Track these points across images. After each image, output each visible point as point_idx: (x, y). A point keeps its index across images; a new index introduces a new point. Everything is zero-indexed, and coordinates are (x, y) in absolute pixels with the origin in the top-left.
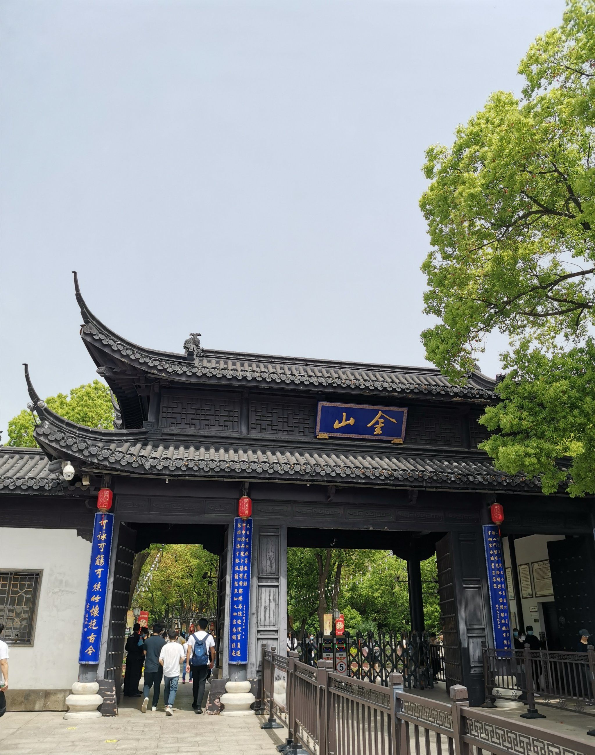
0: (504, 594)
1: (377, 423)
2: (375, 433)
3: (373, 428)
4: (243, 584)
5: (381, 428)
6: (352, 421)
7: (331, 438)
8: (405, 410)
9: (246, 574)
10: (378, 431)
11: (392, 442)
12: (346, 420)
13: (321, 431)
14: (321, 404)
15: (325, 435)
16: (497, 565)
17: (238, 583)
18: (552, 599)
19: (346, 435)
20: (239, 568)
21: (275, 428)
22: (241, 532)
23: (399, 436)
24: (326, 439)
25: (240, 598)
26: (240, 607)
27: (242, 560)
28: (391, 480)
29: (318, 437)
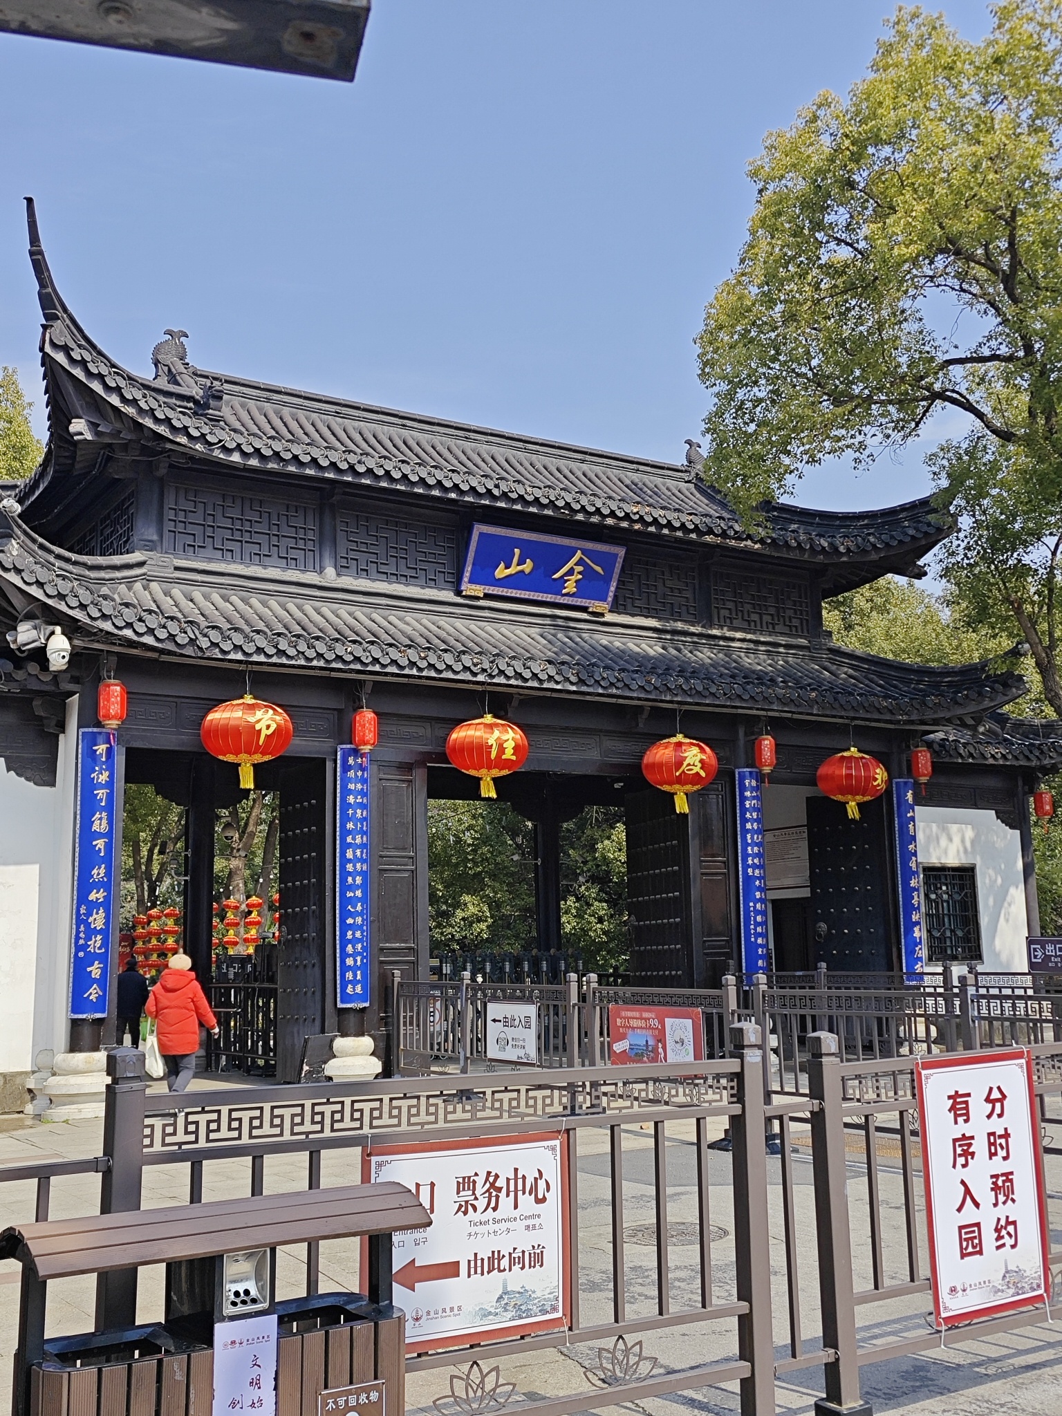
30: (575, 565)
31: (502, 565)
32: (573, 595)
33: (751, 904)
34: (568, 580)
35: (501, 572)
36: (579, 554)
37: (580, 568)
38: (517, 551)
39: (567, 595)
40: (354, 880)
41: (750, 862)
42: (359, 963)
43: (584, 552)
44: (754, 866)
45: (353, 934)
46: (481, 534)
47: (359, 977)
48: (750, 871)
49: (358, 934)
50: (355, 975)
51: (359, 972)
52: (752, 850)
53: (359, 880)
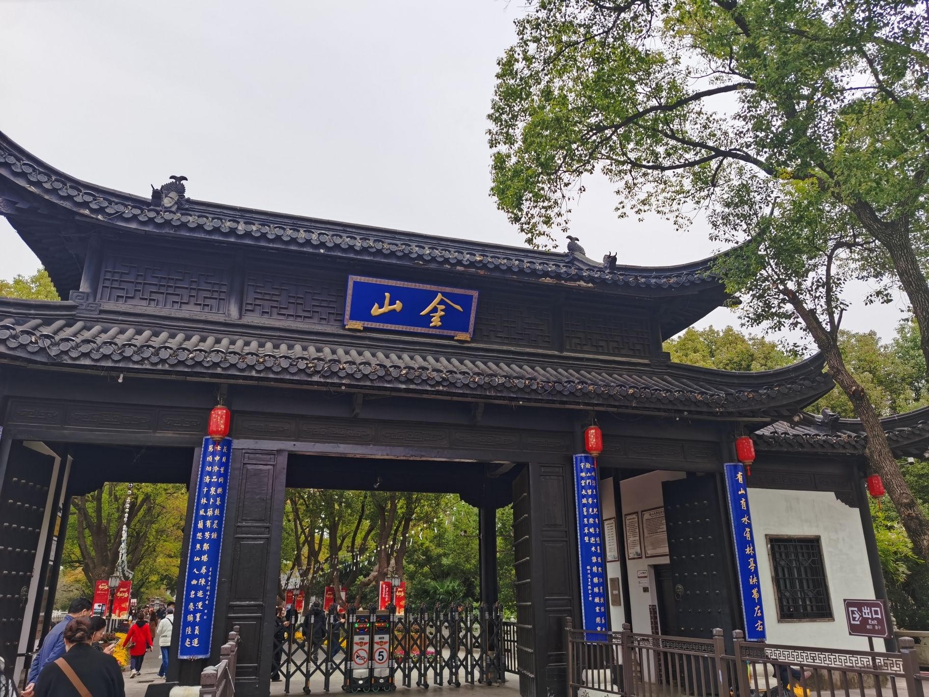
0: (599, 551)
1: (435, 310)
2: (431, 325)
3: (428, 317)
4: (210, 536)
5: (441, 317)
6: (398, 306)
7: (366, 329)
8: (475, 294)
9: (216, 522)
10: (436, 321)
11: (455, 338)
12: (390, 305)
13: (353, 317)
14: (353, 279)
15: (358, 325)
16: (591, 510)
17: (203, 535)
18: (666, 560)
19: (390, 325)
20: (206, 512)
21: (283, 312)
22: (213, 459)
23: (465, 329)
24: (359, 331)
25: (205, 558)
26: (204, 570)
27: (212, 500)
28: (443, 386)
29: (347, 327)
30: (438, 304)
31: (376, 305)
32: (439, 328)
33: (588, 567)
34: (434, 316)
35: (376, 311)
36: (439, 296)
37: (443, 307)
38: (387, 294)
39: (435, 327)
40: (202, 547)
41: (586, 531)
42: (198, 619)
43: (444, 294)
44: (590, 535)
45: (196, 594)
46: (355, 283)
47: (197, 632)
48: (586, 539)
49: (200, 594)
50: (193, 630)
51: (197, 627)
52: (588, 521)
53: (206, 547)
